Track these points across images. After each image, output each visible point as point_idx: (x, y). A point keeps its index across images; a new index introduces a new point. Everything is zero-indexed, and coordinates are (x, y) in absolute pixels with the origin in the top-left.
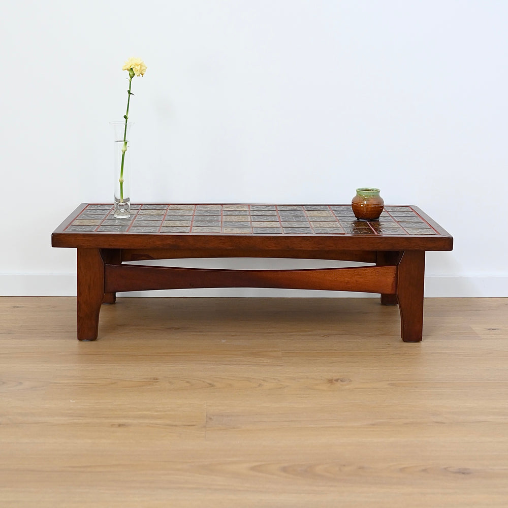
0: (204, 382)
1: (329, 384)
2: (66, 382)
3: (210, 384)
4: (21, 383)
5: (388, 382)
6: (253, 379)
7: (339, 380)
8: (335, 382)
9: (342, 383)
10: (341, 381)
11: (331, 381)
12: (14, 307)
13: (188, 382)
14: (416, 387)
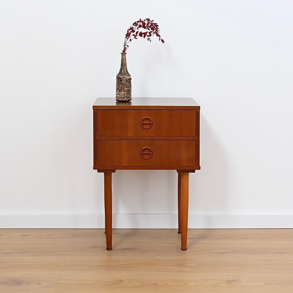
0: (151, 282)
1: (228, 283)
2: (66, 282)
3: (155, 284)
4: (39, 284)
5: (264, 282)
6: (181, 280)
7: (233, 281)
8: (231, 282)
9: (236, 283)
10: (235, 281)
11: (228, 282)
12: (24, 235)
13: (141, 282)
14: (281, 285)
